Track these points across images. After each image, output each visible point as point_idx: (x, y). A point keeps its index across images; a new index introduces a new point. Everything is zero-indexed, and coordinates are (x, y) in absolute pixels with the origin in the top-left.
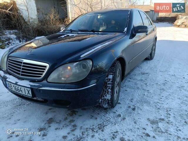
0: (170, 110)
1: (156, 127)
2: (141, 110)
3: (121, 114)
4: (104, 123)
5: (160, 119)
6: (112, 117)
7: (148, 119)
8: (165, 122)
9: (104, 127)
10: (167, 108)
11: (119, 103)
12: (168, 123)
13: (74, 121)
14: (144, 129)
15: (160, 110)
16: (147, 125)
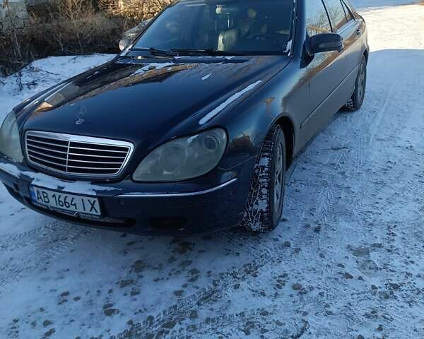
0: (395, 226)
1: (366, 260)
2: (333, 230)
3: (289, 241)
4: (256, 260)
5: (374, 245)
6: (271, 249)
7: (349, 247)
8: (383, 249)
9: (256, 269)
10: (388, 222)
11: (284, 220)
12: (389, 251)
13: (191, 262)
14: (340, 265)
15: (373, 228)
16: (347, 257)
